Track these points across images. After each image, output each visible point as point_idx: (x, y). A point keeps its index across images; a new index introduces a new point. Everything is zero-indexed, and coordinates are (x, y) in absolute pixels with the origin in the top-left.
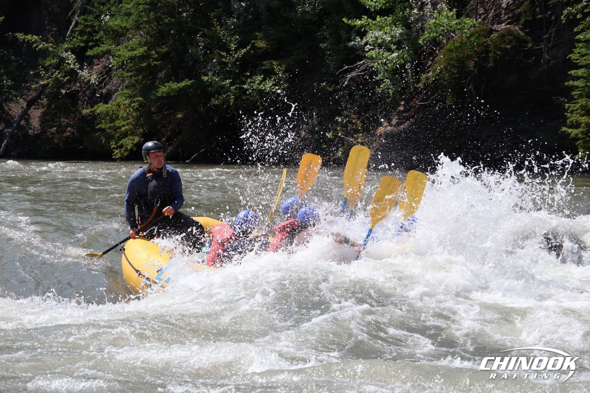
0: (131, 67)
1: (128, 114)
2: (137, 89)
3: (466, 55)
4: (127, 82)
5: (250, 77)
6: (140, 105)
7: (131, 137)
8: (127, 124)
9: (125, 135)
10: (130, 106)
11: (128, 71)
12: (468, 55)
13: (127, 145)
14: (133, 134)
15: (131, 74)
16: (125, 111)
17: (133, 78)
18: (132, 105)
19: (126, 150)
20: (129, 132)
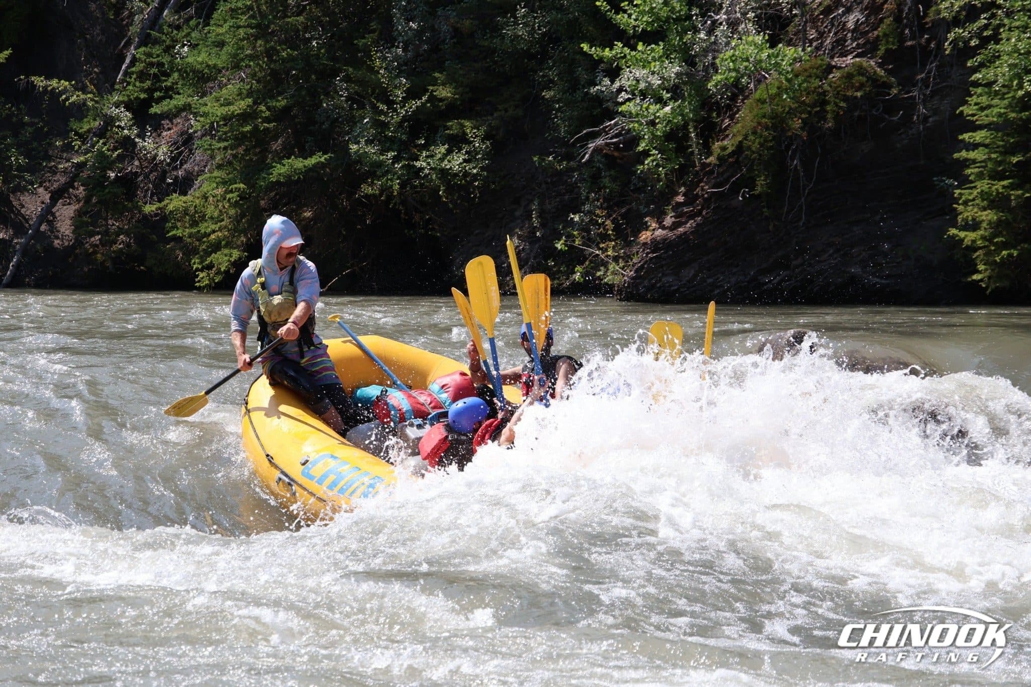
0: (225, 133)
1: (220, 211)
2: (235, 169)
3: (787, 109)
4: (218, 158)
5: (425, 147)
6: (242, 197)
7: (226, 251)
8: (220, 229)
9: (216, 247)
10: (225, 199)
11: (220, 140)
12: (790, 108)
13: (220, 264)
14: (229, 245)
15: (226, 144)
16: (216, 207)
17: (229, 152)
18: (228, 196)
19: (219, 272)
20: (223, 243)
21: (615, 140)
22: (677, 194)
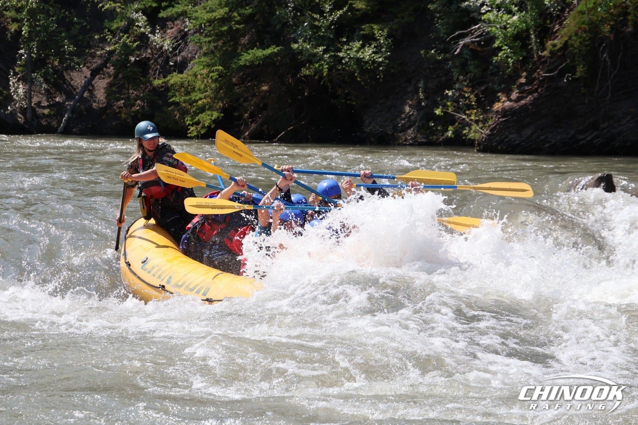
0: (210, 31)
1: (206, 85)
2: (216, 56)
3: (600, 18)
4: (205, 48)
5: (347, 43)
6: (220, 76)
7: (209, 113)
8: (205, 98)
9: (202, 110)
10: (208, 77)
11: (206, 36)
12: (603, 18)
13: (204, 121)
14: (211, 108)
15: (210, 39)
16: (203, 82)
17: (212, 44)
18: (211, 75)
19: (203, 127)
20: (207, 107)
21: (478, 39)
22: (521, 77)
